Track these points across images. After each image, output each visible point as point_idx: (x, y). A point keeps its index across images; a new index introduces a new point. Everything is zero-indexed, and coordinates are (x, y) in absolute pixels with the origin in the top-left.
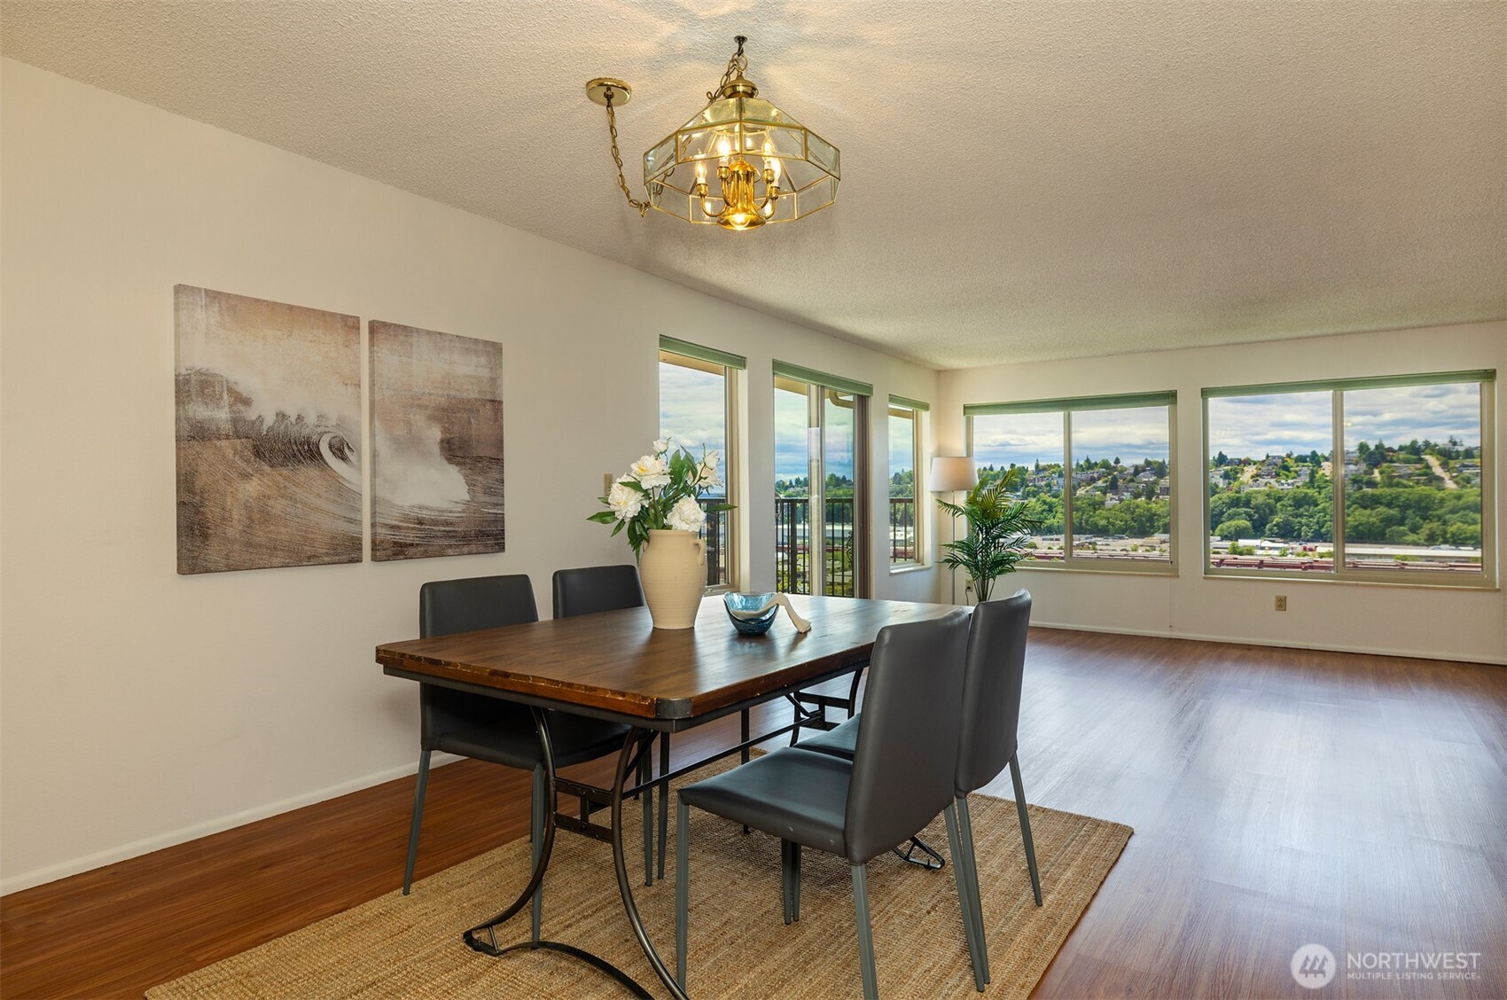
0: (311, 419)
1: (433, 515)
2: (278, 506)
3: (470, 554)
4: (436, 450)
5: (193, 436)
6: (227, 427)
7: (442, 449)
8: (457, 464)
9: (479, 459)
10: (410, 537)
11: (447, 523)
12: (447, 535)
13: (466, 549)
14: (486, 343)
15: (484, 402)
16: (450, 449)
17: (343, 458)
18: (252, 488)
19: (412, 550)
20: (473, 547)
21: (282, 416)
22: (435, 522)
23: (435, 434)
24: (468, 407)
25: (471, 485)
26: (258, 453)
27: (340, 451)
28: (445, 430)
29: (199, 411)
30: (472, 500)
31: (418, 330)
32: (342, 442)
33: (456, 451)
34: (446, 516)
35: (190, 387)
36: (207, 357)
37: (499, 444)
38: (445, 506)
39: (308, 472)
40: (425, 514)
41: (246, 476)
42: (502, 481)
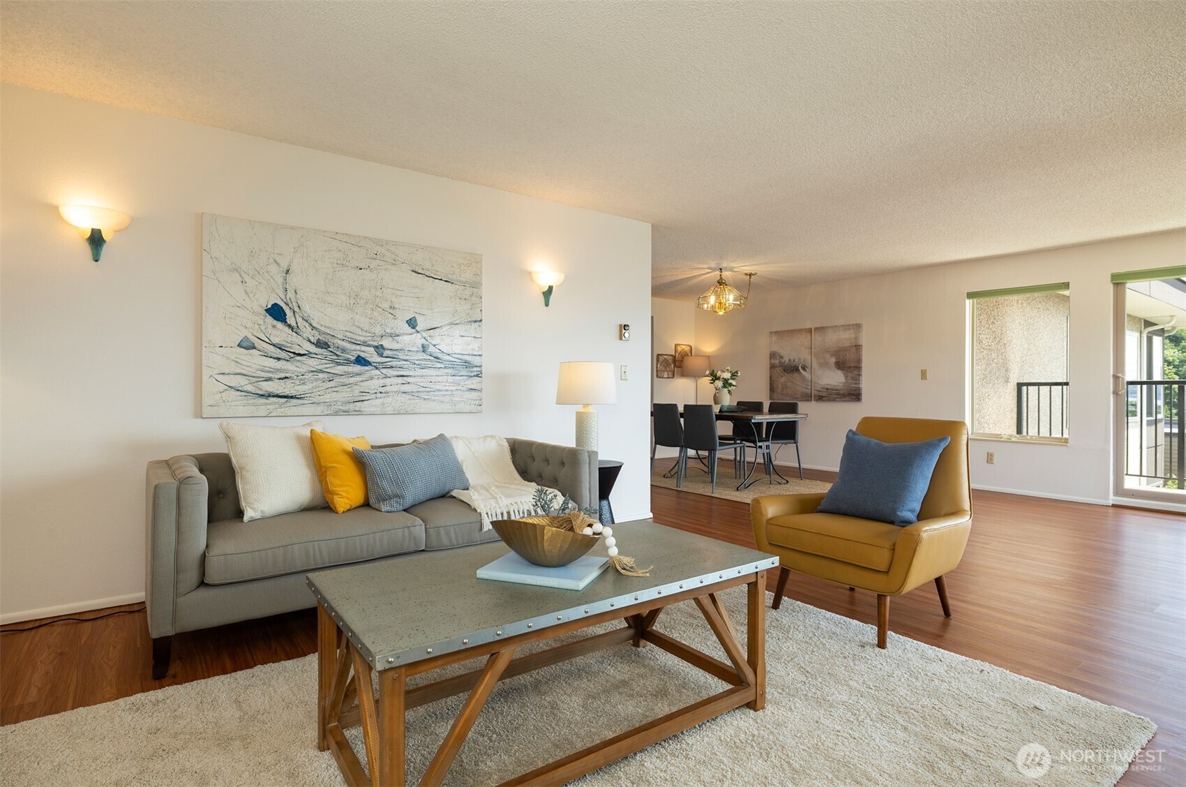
0: (797, 360)
1: (832, 387)
2: (789, 384)
3: (845, 401)
4: (834, 366)
5: (772, 367)
6: (778, 365)
7: (835, 365)
8: (841, 370)
9: (850, 367)
10: (824, 394)
11: (836, 390)
12: (837, 394)
13: (844, 399)
14: (853, 325)
15: (852, 347)
16: (839, 365)
17: (805, 370)
18: (783, 380)
19: (824, 398)
20: (846, 399)
21: (790, 360)
22: (832, 390)
23: (833, 360)
24: (846, 349)
25: (846, 377)
26: (785, 371)
27: (804, 369)
28: (836, 359)
29: (773, 361)
30: (847, 382)
31: (828, 327)
32: (805, 366)
33: (840, 365)
34: (836, 388)
35: (773, 355)
36: (775, 348)
37: (859, 361)
38: (836, 384)
39: (796, 375)
40: (829, 387)
41: (782, 376)
42: (860, 375)
